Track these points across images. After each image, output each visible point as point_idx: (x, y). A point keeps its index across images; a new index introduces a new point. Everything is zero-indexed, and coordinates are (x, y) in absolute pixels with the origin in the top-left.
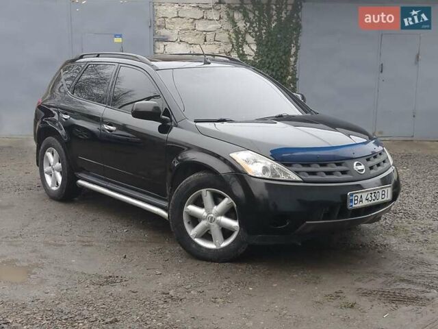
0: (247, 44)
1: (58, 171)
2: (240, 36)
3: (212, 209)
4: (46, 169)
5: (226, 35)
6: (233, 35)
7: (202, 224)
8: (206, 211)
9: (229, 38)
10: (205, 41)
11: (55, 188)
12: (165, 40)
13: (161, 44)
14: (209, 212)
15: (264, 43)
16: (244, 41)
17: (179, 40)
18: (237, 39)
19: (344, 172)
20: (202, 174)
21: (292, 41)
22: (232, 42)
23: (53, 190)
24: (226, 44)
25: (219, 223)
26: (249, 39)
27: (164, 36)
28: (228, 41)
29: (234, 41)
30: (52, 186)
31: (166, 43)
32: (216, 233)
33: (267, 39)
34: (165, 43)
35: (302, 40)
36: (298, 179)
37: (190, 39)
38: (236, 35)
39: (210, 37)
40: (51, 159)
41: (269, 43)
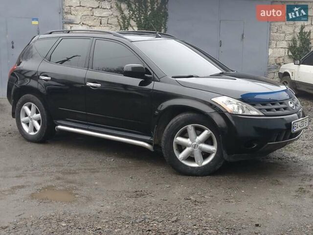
0: (131, 26)
1: (35, 120)
2: (126, 21)
3: (196, 138)
4: (23, 119)
5: (116, 20)
6: (121, 20)
7: (187, 150)
8: (191, 140)
9: (118, 22)
10: (101, 24)
11: (32, 133)
12: (71, 23)
13: (68, 26)
14: (193, 141)
15: (143, 26)
16: (129, 24)
17: (81, 23)
18: (124, 22)
19: (285, 109)
20: (188, 114)
21: (162, 25)
22: (120, 25)
23: (31, 135)
24: (116, 26)
25: (200, 149)
26: (133, 23)
27: (70, 20)
28: (118, 24)
29: (122, 24)
30: (30, 132)
31: (73, 25)
32: (198, 155)
33: (145, 23)
34: (71, 25)
35: (168, 24)
36: (261, 114)
37: (90, 22)
38: (123, 20)
39: (104, 21)
40: (29, 112)
41: (147, 26)
